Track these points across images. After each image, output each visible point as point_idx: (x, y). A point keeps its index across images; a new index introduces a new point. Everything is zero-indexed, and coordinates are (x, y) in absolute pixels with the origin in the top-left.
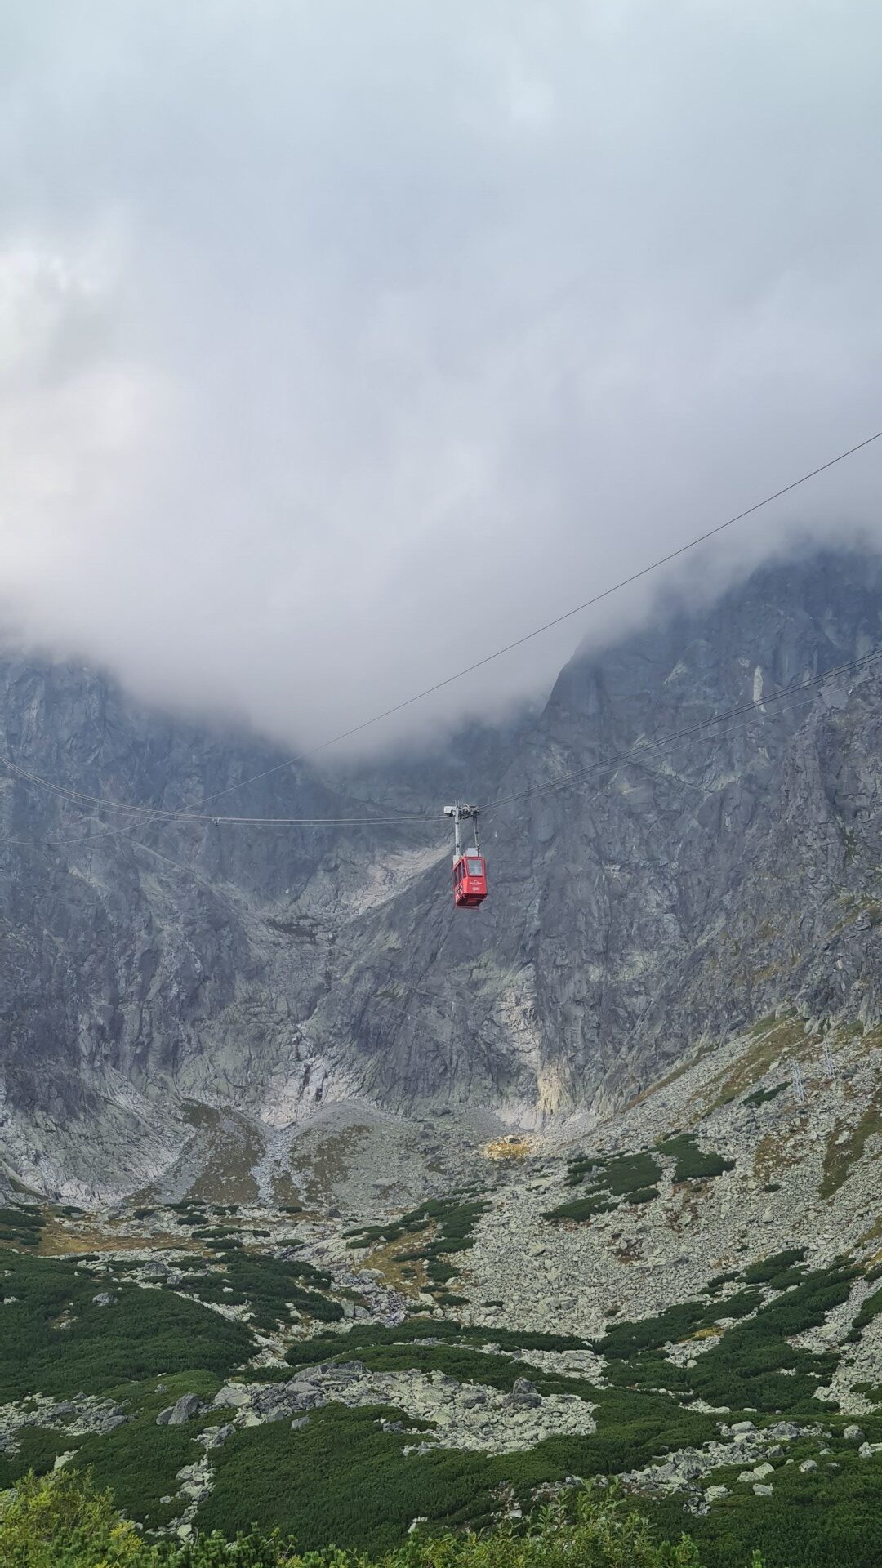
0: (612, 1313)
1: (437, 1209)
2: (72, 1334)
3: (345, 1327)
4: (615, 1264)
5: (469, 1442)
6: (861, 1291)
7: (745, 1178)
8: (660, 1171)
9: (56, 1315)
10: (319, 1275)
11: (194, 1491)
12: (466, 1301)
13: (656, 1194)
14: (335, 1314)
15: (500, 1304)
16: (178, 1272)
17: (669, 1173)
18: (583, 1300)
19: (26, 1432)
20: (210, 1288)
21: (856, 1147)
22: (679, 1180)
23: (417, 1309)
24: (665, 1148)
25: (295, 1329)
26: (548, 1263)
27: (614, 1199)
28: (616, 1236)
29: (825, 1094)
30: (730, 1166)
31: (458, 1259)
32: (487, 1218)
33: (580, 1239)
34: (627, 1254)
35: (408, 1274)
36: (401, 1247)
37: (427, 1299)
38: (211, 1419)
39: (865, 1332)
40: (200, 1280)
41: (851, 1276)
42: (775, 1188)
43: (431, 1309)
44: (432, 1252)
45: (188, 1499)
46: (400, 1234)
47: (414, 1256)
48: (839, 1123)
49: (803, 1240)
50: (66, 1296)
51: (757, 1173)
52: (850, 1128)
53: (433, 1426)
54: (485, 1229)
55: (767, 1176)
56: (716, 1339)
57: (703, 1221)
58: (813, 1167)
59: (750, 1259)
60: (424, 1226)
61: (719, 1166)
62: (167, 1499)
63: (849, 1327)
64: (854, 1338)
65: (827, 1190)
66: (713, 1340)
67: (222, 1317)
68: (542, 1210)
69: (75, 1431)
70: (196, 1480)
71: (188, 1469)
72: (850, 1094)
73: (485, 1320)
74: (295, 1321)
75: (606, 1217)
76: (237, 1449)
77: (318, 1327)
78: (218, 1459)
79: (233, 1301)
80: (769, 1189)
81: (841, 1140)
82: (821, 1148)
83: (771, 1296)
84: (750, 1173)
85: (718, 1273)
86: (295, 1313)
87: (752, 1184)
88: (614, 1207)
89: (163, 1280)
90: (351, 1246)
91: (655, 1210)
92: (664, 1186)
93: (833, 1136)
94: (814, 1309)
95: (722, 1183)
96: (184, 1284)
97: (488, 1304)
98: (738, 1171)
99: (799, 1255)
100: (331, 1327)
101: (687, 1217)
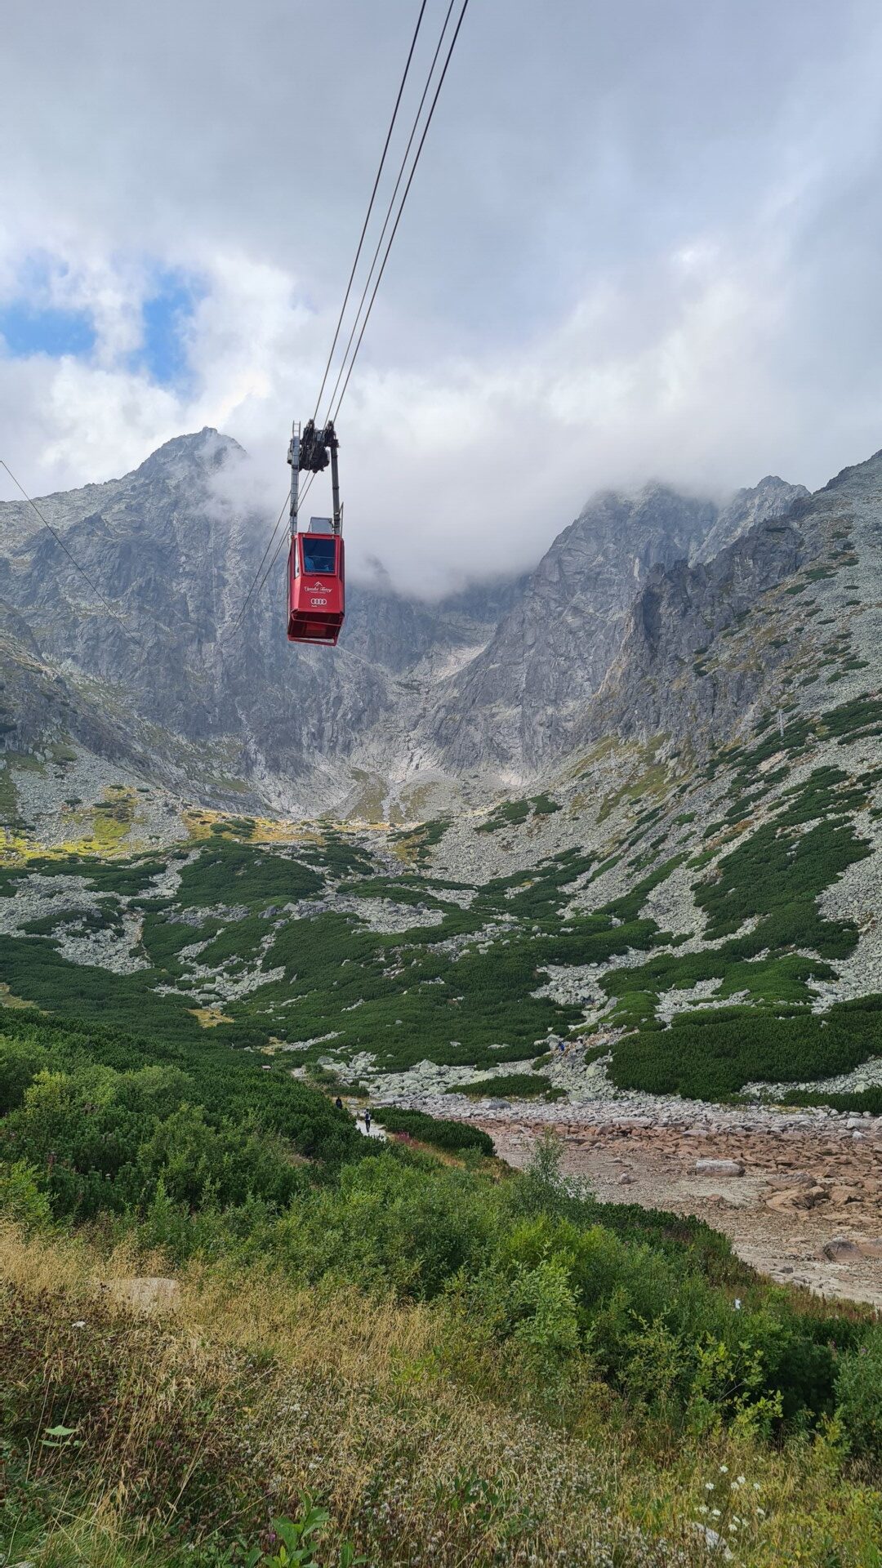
0: (495, 874)
1: (430, 825)
2: (242, 878)
3: (373, 877)
4: (500, 852)
5: (383, 929)
6: (595, 866)
7: (565, 814)
8: (529, 809)
9: (239, 869)
10: (367, 854)
11: (266, 946)
12: (431, 867)
13: (525, 821)
14: (370, 871)
15: (446, 869)
16: (302, 851)
17: (532, 811)
18: (483, 868)
19: (208, 920)
20: (313, 859)
21: (616, 800)
22: (536, 814)
23: (407, 870)
24: (533, 800)
25: (349, 878)
26: (471, 851)
27: (506, 822)
28: (503, 839)
29: (609, 775)
30: (560, 808)
31: (433, 848)
32: (450, 829)
33: (490, 839)
34: (506, 848)
35: (409, 854)
36: (409, 842)
37: (414, 865)
38: (280, 917)
39: (590, 885)
40: (309, 855)
41: (592, 860)
42: (577, 819)
43: (414, 870)
44: (424, 843)
45: (264, 949)
46: (411, 836)
47: (414, 846)
48: (612, 789)
49: (583, 843)
50: (243, 861)
51: (571, 811)
52: (616, 791)
53: (369, 922)
54: (448, 836)
55: (575, 814)
56: (529, 886)
57: (542, 833)
58: (597, 809)
59: (559, 851)
60: (423, 832)
61: (556, 808)
62: (255, 949)
63: (585, 883)
64: (585, 887)
65: (599, 820)
66: (528, 886)
67: (313, 871)
68: (474, 826)
69: (227, 920)
70: (268, 942)
71: (266, 937)
72: (620, 776)
73: (437, 876)
74: (350, 874)
75: (500, 830)
76: (287, 929)
77: (360, 876)
78: (279, 933)
79: (323, 865)
80: (574, 819)
81: (611, 797)
82: (601, 801)
83: (561, 867)
84: (567, 811)
85: (544, 857)
86: (351, 871)
87: (567, 817)
88: (506, 826)
89: (292, 854)
90: (388, 841)
91: (523, 827)
92: (530, 817)
93: (608, 795)
94: (572, 875)
95: (555, 816)
96: (302, 857)
97: (441, 869)
98: (563, 810)
99: (578, 850)
100: (366, 877)
101: (536, 831)
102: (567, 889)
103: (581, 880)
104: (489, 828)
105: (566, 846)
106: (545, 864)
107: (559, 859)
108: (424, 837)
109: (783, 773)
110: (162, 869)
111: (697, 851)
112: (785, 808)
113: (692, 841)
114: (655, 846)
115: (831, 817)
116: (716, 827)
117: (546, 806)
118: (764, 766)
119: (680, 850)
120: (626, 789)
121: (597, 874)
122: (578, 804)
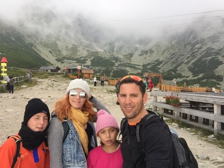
2: (102, 62)
3: (122, 63)
4: (144, 59)
9: (100, 61)
10: (120, 59)
12: (132, 62)
15: (134, 62)
18: (141, 62)
19: (99, 69)
20: (112, 59)
24: (149, 50)
25: (118, 63)
28: (144, 57)
31: (131, 58)
32: (134, 55)
33: (141, 57)
35: (127, 59)
38: (112, 69)
41: (163, 62)
42: (158, 54)
43: (129, 62)
44: (129, 57)
45: (111, 75)
46: (127, 56)
50: (101, 59)
56: (151, 66)
58: (161, 52)
59: (155, 60)
60: (129, 55)
62: (109, 75)
63: (162, 66)
65: (162, 54)
67: (112, 61)
68: (139, 55)
71: (111, 73)
75: (144, 55)
76: (114, 72)
77: (120, 63)
79: (114, 60)
81: (164, 50)
83: (156, 63)
87: (156, 53)
89: (108, 58)
90: (123, 56)
91: (148, 55)
92: (149, 53)
94: (159, 64)
95: (154, 53)
96: (110, 59)
99: (159, 59)
101: (150, 56)
102: (159, 67)
104: (141, 55)
106: (153, 62)
109: (201, 48)
111: (186, 61)
112: (203, 54)
113: (184, 59)
114: (176, 60)
115: (214, 56)
116: (189, 57)
118: (197, 46)
119: (182, 61)
120: (167, 49)
121: (164, 64)
122: (158, 51)
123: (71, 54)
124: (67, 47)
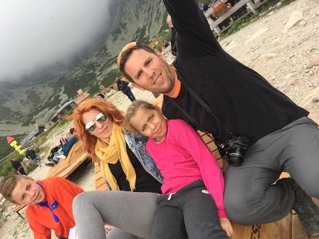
102: (146, 36)
103: (147, 32)
104: (115, 39)
105: (136, 29)
106: (135, 36)
107: (136, 33)
108: (103, 51)
110: (59, 96)
114: (158, 12)
117: (124, 26)
120: (137, 9)
121: (149, 28)
122: (130, 19)
123: (34, 105)
124: (22, 101)
